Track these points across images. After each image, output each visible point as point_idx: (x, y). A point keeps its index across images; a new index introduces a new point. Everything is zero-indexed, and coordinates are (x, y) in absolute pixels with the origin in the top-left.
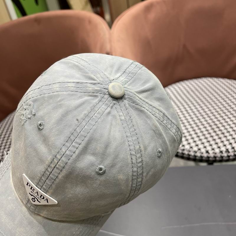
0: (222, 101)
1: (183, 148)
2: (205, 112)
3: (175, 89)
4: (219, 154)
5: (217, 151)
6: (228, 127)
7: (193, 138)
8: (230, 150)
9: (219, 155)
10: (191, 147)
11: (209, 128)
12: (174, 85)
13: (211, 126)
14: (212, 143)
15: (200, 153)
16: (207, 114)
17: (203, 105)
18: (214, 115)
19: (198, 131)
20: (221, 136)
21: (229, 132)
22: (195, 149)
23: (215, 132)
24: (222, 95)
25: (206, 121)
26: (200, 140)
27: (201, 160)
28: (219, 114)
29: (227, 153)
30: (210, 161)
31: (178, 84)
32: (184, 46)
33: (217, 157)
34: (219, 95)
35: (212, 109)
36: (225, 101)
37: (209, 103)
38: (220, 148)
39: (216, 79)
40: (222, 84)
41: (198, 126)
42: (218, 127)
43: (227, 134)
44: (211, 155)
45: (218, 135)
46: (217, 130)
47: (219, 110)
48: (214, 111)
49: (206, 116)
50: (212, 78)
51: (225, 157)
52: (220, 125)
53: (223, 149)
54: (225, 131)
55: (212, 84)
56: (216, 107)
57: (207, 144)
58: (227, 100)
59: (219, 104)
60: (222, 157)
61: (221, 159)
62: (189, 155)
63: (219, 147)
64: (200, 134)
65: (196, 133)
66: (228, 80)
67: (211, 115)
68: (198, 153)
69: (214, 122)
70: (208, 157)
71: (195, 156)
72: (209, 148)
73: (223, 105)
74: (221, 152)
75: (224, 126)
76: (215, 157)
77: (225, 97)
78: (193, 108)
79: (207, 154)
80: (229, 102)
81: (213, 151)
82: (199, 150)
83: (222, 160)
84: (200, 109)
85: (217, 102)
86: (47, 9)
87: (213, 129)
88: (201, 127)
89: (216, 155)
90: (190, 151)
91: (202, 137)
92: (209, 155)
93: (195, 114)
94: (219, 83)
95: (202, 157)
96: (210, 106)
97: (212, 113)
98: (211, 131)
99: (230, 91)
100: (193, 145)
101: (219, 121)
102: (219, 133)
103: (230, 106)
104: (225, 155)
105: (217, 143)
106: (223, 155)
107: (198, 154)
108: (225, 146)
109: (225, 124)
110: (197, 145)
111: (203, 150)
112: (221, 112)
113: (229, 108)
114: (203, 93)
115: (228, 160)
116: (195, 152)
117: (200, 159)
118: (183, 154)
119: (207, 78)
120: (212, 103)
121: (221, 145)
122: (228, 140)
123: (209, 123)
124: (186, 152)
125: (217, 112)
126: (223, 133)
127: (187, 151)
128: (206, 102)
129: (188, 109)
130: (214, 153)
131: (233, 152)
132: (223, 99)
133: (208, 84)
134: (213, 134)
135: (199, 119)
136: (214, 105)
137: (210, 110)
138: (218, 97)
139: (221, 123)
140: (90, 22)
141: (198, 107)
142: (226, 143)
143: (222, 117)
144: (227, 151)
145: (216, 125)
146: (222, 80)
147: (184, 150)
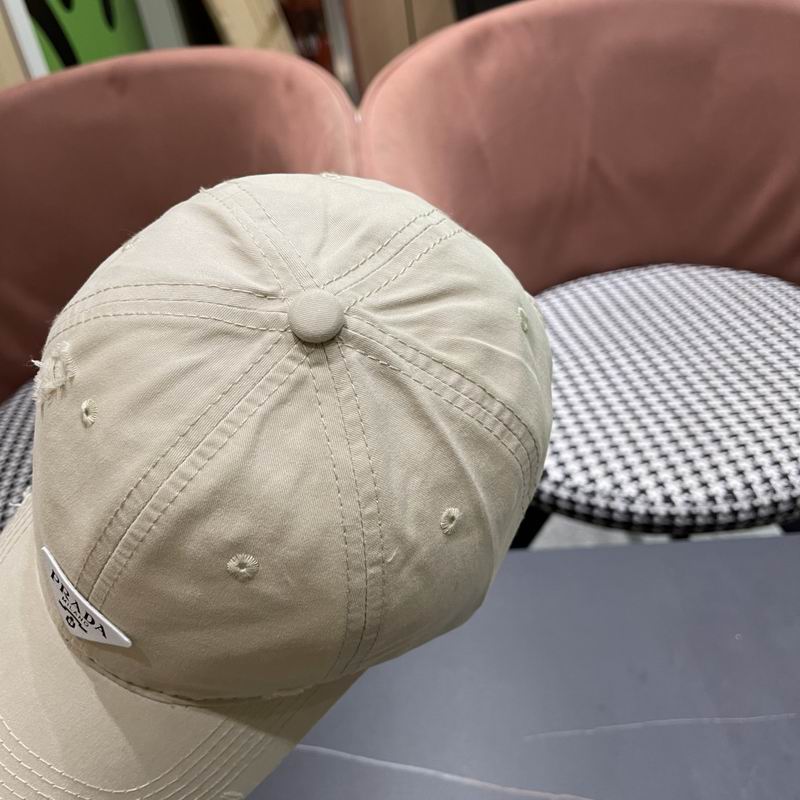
0: (713, 338)
1: (590, 488)
2: (661, 374)
3: (564, 301)
4: (704, 505)
5: (699, 495)
6: (731, 420)
7: (621, 457)
8: (740, 493)
9: (703, 508)
10: (617, 486)
11: (672, 425)
12: (561, 290)
13: (678, 418)
14: (684, 469)
15: (646, 502)
16: (667, 381)
17: (652, 353)
18: (690, 385)
19: (638, 435)
20: (712, 448)
21: (734, 436)
22: (630, 490)
23: (692, 436)
24: (715, 321)
25: (664, 402)
26: (646, 462)
27: (649, 525)
28: (706, 380)
29: (730, 501)
30: (678, 528)
31: (574, 286)
32: (593, 165)
33: (700, 515)
34: (704, 320)
35: (681, 363)
36: (725, 340)
37: (673, 344)
38: (708, 487)
39: (694, 270)
40: (713, 286)
41: (637, 418)
42: (702, 422)
43: (729, 443)
44: (681, 508)
45: (700, 445)
46: (697, 429)
47: (703, 367)
48: (688, 371)
49: (662, 387)
50: (684, 267)
51: (724, 515)
52: (707, 416)
53: (718, 489)
54: (722, 434)
55: (683, 284)
56: (696, 359)
57: (666, 476)
58: (729, 334)
59: (705, 349)
60: (714, 515)
61: (709, 521)
62: (610, 510)
63: (704, 485)
64: (644, 444)
65: (632, 441)
66: (733, 272)
67: (678, 383)
68: (637, 502)
69: (688, 405)
70: (671, 517)
71: (630, 514)
72: (673, 488)
73: (716, 351)
74: (712, 499)
75: (719, 418)
76: (692, 516)
77: (722, 328)
78: (622, 361)
79: (668, 505)
80: (736, 341)
81: (685, 497)
82: (643, 495)
83: (713, 525)
84: (644, 365)
85: (699, 342)
86: (144, 44)
87: (685, 427)
88: (648, 421)
89: (695, 510)
90: (612, 498)
91: (651, 454)
92: (674, 511)
93: (629, 382)
94: (707, 282)
95: (650, 516)
96: (675, 356)
97: (683, 377)
98: (680, 434)
99: (737, 307)
100: (622, 477)
101: (704, 401)
102: (704, 438)
103: (738, 354)
104: (723, 507)
105: (697, 472)
106: (716, 509)
107: (640, 508)
108: (722, 478)
109: (723, 411)
110: (635, 479)
111: (655, 495)
112: (710, 374)
113: (734, 360)
114: (653, 314)
115: (731, 526)
116: (630, 500)
117: (646, 521)
118: (591, 507)
119: (668, 268)
120: (684, 346)
121: (709, 476)
122: (733, 462)
123: (672, 410)
124: (600, 502)
125: (699, 373)
126: (717, 441)
127: (605, 497)
128: (662, 343)
129: (607, 365)
130: (688, 502)
131: (748, 497)
132: (718, 333)
133: (669, 287)
134: (687, 443)
135: (641, 398)
136: (690, 352)
137: (676, 369)
138: (700, 325)
139: (712, 409)
140: (290, 85)
141: (638, 357)
142: (727, 470)
143: (713, 388)
144: (730, 495)
145: (695, 413)
146: (712, 272)
147: (593, 494)
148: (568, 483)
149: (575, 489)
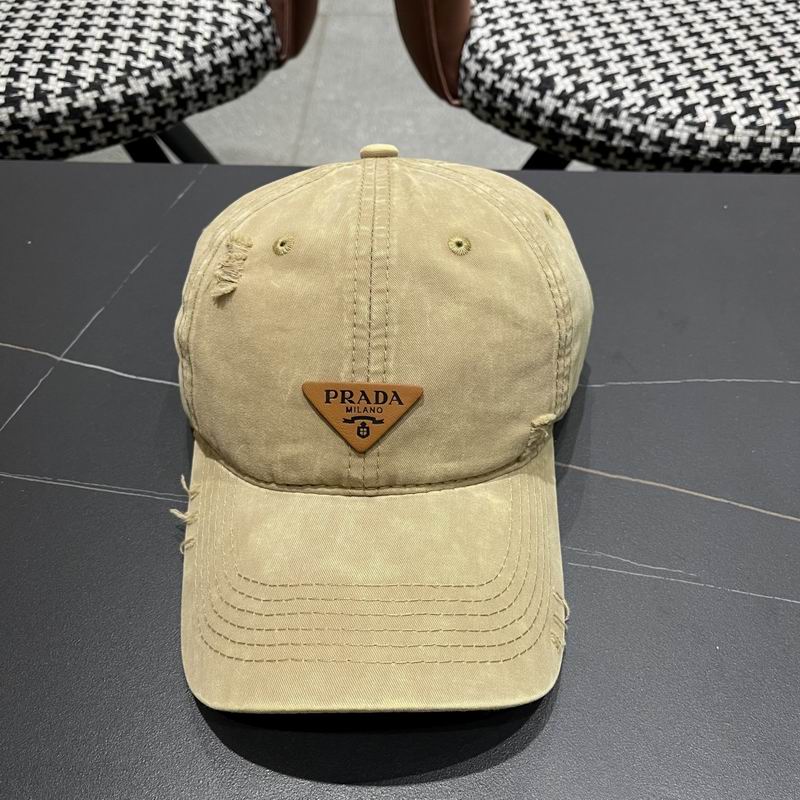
148: (581, 96)
149: (589, 106)
